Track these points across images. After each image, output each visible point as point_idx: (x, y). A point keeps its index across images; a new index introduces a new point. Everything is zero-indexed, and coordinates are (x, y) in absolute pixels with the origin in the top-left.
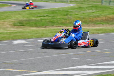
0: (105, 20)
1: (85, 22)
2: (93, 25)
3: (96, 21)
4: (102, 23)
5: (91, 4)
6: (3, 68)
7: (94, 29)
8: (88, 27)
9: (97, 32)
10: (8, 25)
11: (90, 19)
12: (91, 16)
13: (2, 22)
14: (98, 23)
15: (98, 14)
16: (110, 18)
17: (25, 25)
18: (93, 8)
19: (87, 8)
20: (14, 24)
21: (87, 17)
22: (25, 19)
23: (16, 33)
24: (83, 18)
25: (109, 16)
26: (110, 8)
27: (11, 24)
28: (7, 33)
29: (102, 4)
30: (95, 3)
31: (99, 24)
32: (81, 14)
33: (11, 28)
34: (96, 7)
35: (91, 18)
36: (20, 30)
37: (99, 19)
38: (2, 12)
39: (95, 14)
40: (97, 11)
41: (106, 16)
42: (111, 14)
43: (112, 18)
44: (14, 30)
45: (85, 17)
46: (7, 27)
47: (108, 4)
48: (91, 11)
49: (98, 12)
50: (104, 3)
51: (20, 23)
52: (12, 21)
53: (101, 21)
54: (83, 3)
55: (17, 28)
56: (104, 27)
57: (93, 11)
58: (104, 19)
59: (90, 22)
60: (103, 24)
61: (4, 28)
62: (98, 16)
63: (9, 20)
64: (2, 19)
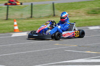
6: (82, 51)
10: (83, 13)
13: (78, 11)
17: (98, 13)
20: (88, 12)
22: (98, 8)
23: (90, 20)
27: (86, 13)
28: (83, 20)
33: (86, 16)
36: (94, 17)
38: (77, 2)
44: (89, 18)
46: (83, 15)
51: (93, 11)
52: (87, 10)
55: (91, 16)
61: (79, 16)
63: (84, 9)
64: (78, 8)
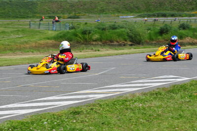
0: (36, 47)
1: (11, 50)
2: (21, 54)
3: (24, 48)
4: (32, 50)
5: (16, 28)
7: (23, 59)
8: (15, 57)
9: (27, 61)
11: (17, 46)
12: (17, 43)
14: (27, 50)
15: (25, 39)
16: (41, 44)
18: (19, 33)
19: (11, 32)
21: (13, 44)
24: (8, 45)
25: (39, 42)
26: (41, 33)
29: (30, 27)
30: (21, 26)
31: (28, 52)
32: (5, 40)
34: (23, 31)
35: (17, 44)
37: (28, 46)
39: (22, 40)
40: (25, 35)
41: (36, 42)
42: (41, 40)
43: (43, 45)
45: (10, 44)
47: (37, 27)
48: (17, 36)
49: (26, 37)
50: (32, 26)
53: (30, 48)
54: (7, 26)
56: (34, 56)
57: (20, 36)
58: (34, 45)
59: (17, 49)
60: (33, 52)
62: (26, 43)
